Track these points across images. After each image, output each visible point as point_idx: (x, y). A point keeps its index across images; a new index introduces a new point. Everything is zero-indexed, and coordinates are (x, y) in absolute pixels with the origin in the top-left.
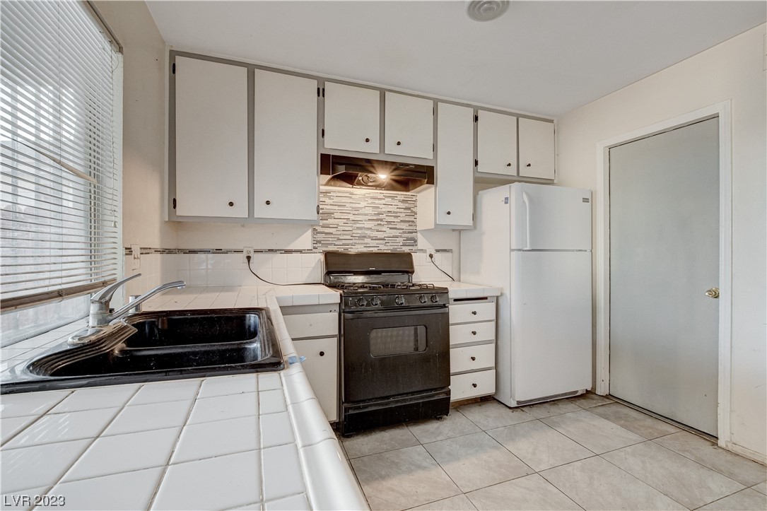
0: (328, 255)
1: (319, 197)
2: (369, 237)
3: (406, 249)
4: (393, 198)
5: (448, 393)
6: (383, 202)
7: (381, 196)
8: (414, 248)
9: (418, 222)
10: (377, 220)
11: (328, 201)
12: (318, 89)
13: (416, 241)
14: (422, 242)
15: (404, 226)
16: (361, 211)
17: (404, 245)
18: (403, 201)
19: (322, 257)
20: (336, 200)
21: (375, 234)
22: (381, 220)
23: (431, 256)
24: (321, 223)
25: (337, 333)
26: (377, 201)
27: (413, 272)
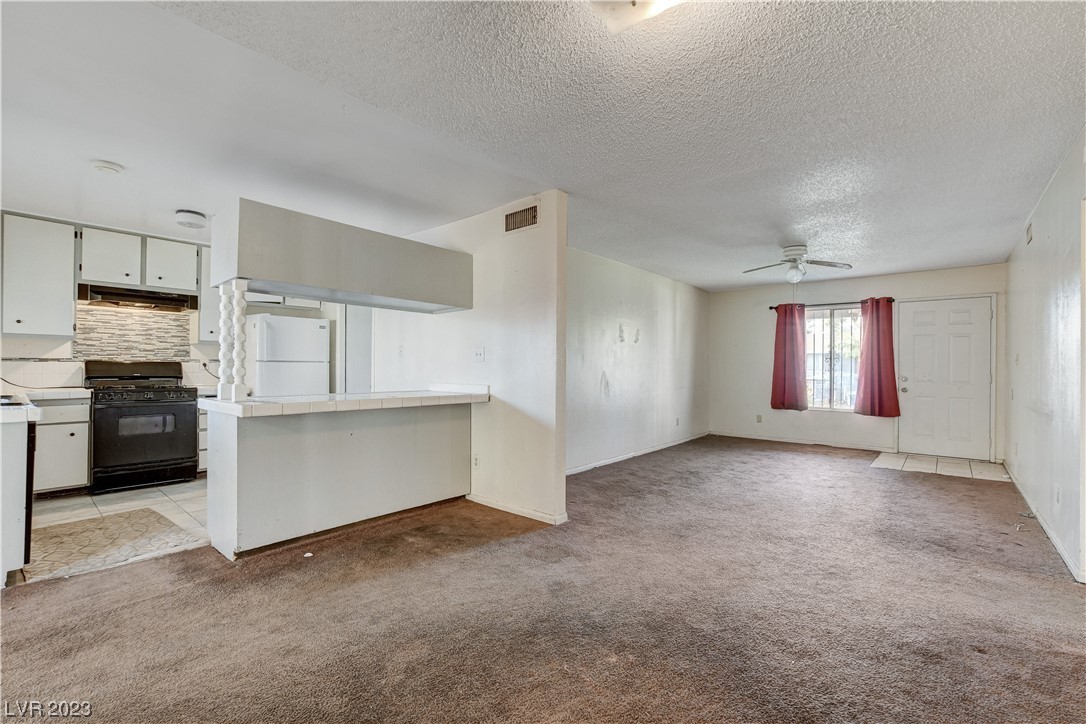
0: (88, 363)
1: (76, 314)
2: (137, 348)
3: (177, 359)
4: (163, 317)
5: (197, 461)
6: (153, 320)
7: (151, 315)
8: (186, 359)
9: (190, 337)
10: (146, 335)
11: (89, 318)
12: (76, 233)
13: (188, 353)
14: (194, 353)
15: (175, 340)
16: (127, 327)
17: (175, 356)
18: (175, 320)
19: (83, 365)
20: (99, 317)
21: (143, 346)
22: (151, 335)
23: (205, 365)
24: (83, 336)
25: (88, 419)
26: (146, 319)
27: (181, 378)
